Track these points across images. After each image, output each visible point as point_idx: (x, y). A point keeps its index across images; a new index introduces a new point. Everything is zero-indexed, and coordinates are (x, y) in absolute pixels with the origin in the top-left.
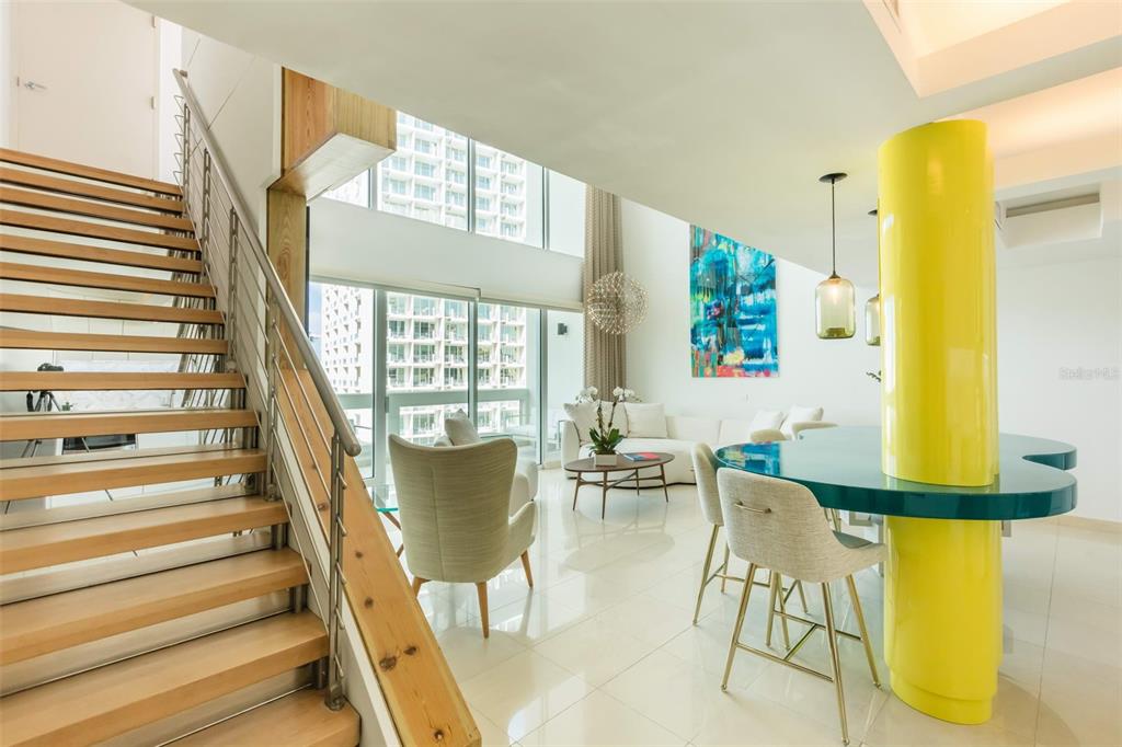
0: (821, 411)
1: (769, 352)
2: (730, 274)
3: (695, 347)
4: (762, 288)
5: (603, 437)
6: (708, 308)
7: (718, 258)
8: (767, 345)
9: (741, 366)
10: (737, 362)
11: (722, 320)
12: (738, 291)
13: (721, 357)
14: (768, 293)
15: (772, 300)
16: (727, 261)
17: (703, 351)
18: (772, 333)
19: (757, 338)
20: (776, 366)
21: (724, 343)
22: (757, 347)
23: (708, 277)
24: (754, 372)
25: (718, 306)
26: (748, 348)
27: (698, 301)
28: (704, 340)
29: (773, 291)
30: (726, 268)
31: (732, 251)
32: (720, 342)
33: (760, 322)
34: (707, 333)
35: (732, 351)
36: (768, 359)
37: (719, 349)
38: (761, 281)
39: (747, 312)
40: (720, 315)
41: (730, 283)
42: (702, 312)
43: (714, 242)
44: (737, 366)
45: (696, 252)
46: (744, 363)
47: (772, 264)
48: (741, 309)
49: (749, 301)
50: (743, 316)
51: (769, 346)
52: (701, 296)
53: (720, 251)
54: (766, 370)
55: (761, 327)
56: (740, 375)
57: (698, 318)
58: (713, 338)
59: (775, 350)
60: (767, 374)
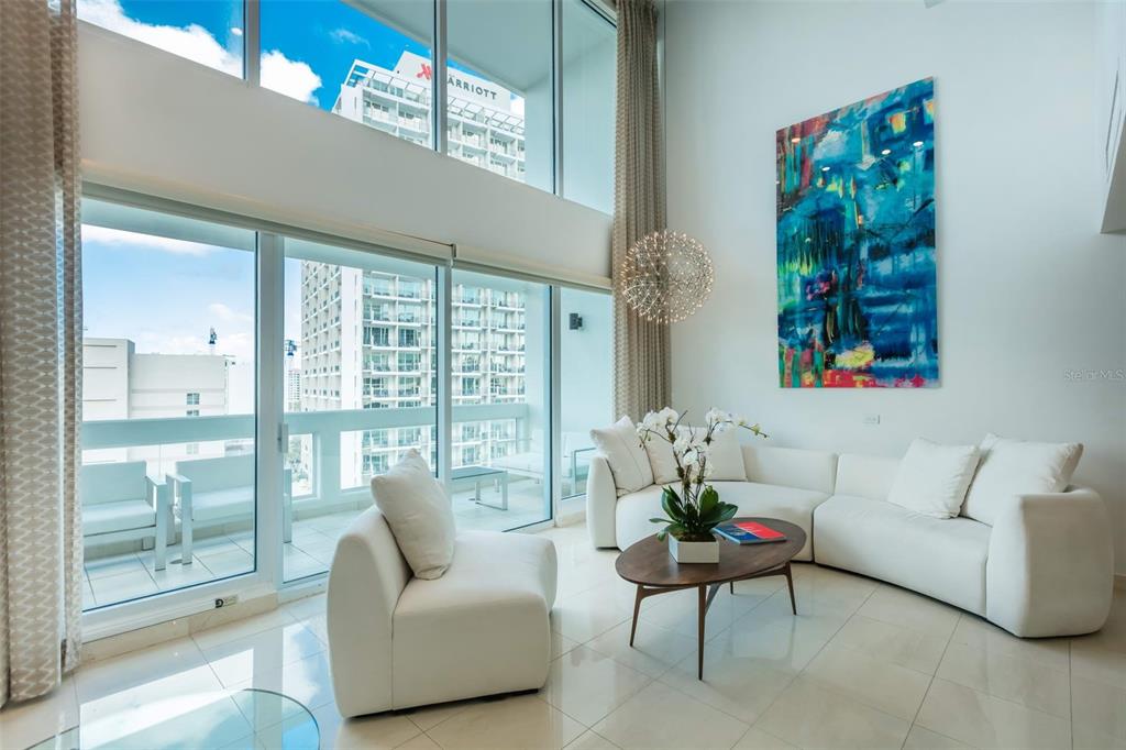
0: (1081, 447)
1: (920, 348)
2: (848, 229)
3: (786, 343)
4: (910, 246)
5: (689, 506)
6: (808, 283)
7: (826, 205)
8: (917, 336)
9: (868, 371)
10: (862, 363)
11: (833, 300)
12: (864, 253)
13: (832, 358)
14: (920, 255)
15: (929, 263)
16: (843, 209)
17: (799, 348)
18: (929, 318)
19: (897, 326)
20: (934, 372)
21: (837, 336)
22: (899, 339)
23: (810, 237)
24: (893, 380)
25: (826, 278)
26: (881, 342)
27: (791, 273)
28: (801, 331)
29: (930, 251)
30: (840, 221)
31: (852, 192)
32: (830, 334)
33: (905, 300)
34: (808, 320)
35: (852, 348)
36: (919, 358)
37: (827, 344)
38: (905, 236)
39: (879, 285)
40: (829, 293)
41: (848, 243)
42: (797, 289)
43: (819, 182)
44: (860, 371)
45: (787, 201)
46: (873, 365)
47: (929, 208)
48: (868, 281)
49: (884, 267)
50: (872, 293)
51: (922, 337)
52: (795, 266)
53: (830, 194)
54: (917, 378)
55: (906, 310)
56: (865, 385)
57: (791, 299)
58: (817, 329)
59: (933, 346)
60: (918, 383)
